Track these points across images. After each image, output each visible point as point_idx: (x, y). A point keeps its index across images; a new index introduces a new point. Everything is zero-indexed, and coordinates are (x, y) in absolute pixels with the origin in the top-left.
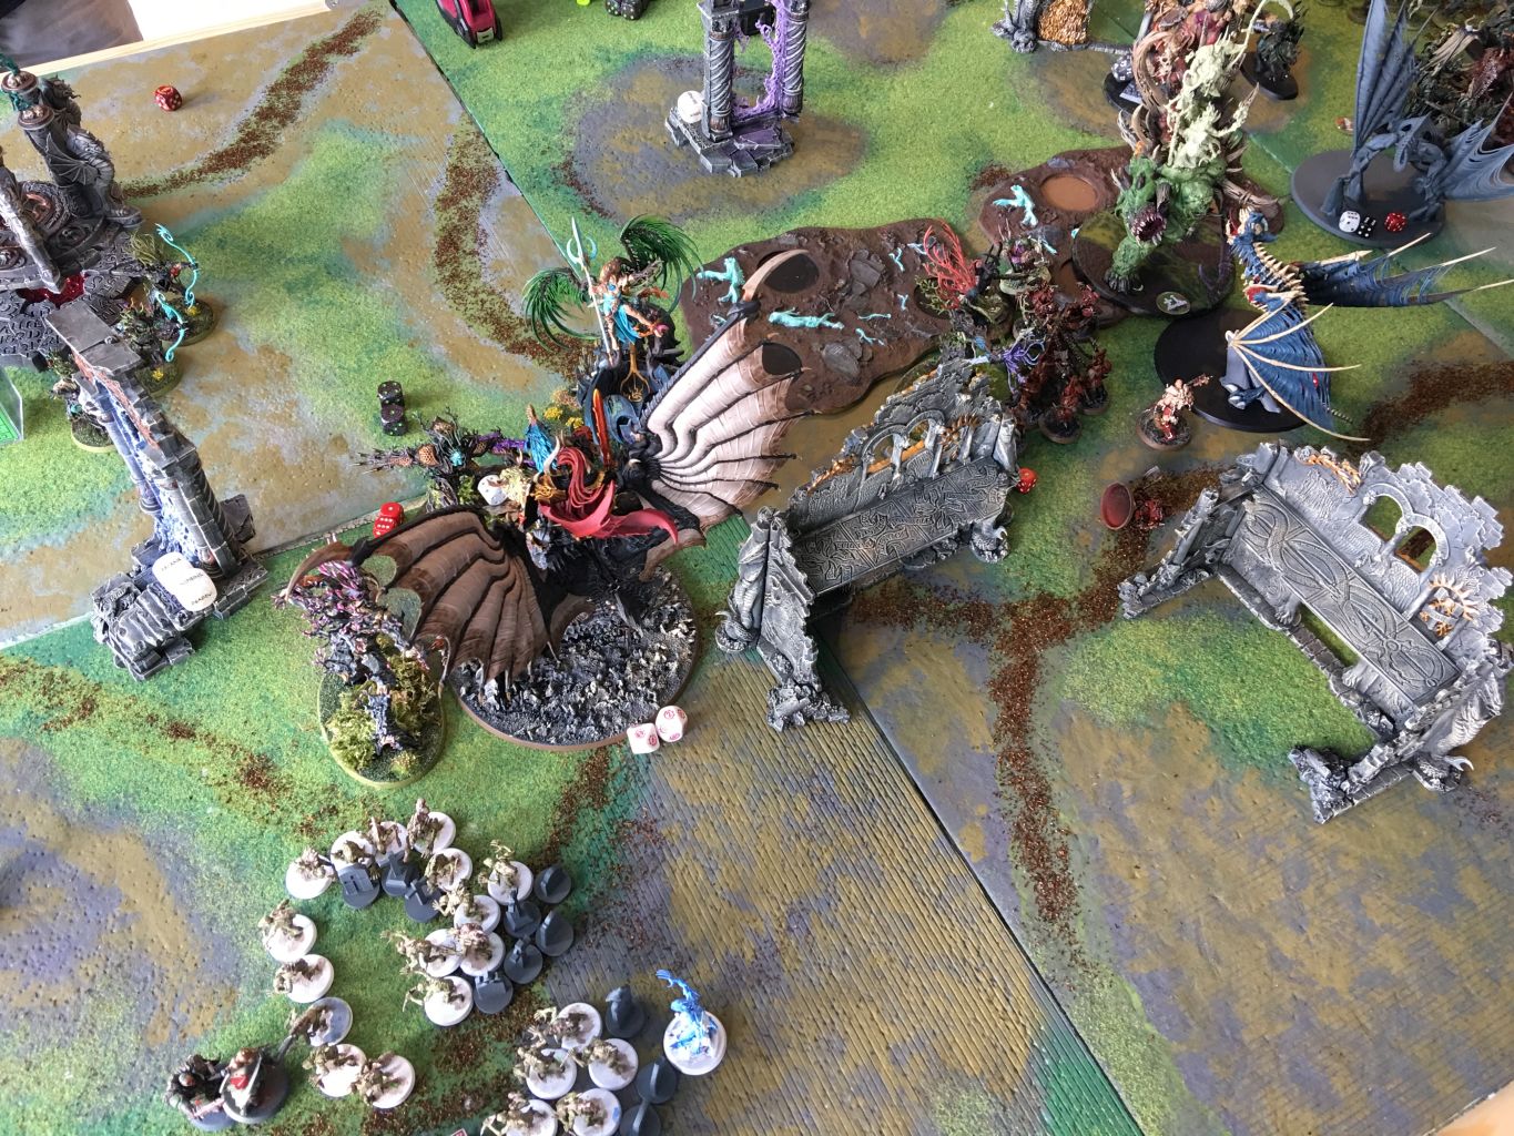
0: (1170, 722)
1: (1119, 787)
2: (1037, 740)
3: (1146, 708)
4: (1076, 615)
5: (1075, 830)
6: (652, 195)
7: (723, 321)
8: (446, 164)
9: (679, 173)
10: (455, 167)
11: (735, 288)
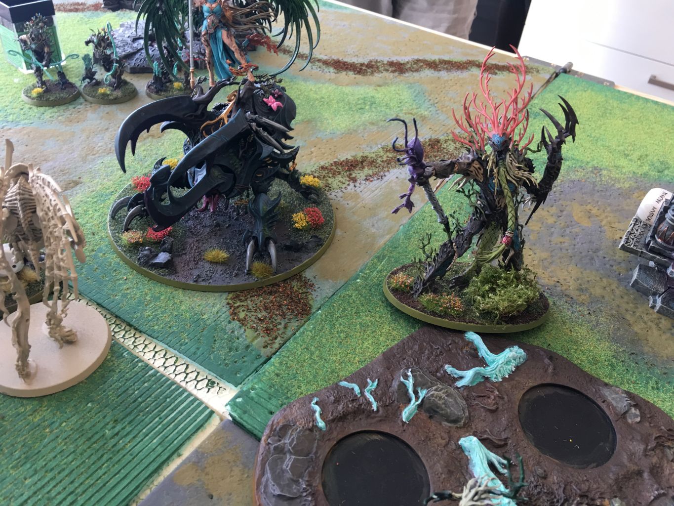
6: (544, 255)
7: (410, 383)
8: (434, 137)
9: (597, 263)
10: (438, 141)
11: (477, 374)
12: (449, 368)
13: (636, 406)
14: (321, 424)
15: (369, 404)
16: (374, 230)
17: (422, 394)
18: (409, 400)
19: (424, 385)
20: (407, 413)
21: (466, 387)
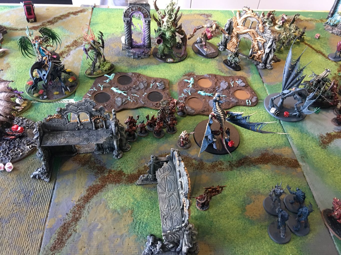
0: (125, 214)
1: (98, 225)
2: (88, 205)
3: (122, 208)
4: (124, 179)
5: (78, 231)
6: (111, 57)
7: (100, 85)
8: (74, 40)
9: (120, 54)
10: (76, 41)
11: (109, 80)
12: (104, 81)
13: (133, 73)
14: (90, 95)
15: (96, 90)
16: (76, 66)
17: (102, 86)
18: (101, 88)
19: (102, 85)
20: (102, 89)
21: (108, 82)
